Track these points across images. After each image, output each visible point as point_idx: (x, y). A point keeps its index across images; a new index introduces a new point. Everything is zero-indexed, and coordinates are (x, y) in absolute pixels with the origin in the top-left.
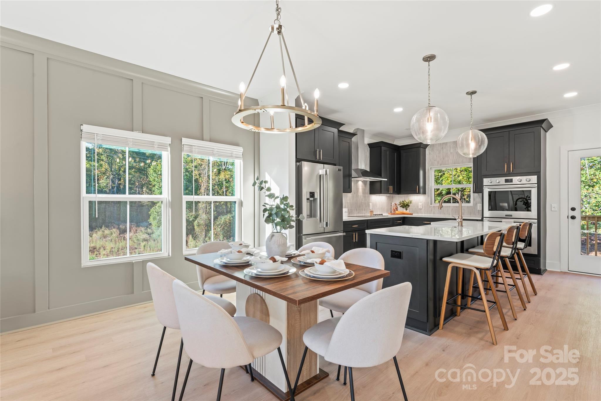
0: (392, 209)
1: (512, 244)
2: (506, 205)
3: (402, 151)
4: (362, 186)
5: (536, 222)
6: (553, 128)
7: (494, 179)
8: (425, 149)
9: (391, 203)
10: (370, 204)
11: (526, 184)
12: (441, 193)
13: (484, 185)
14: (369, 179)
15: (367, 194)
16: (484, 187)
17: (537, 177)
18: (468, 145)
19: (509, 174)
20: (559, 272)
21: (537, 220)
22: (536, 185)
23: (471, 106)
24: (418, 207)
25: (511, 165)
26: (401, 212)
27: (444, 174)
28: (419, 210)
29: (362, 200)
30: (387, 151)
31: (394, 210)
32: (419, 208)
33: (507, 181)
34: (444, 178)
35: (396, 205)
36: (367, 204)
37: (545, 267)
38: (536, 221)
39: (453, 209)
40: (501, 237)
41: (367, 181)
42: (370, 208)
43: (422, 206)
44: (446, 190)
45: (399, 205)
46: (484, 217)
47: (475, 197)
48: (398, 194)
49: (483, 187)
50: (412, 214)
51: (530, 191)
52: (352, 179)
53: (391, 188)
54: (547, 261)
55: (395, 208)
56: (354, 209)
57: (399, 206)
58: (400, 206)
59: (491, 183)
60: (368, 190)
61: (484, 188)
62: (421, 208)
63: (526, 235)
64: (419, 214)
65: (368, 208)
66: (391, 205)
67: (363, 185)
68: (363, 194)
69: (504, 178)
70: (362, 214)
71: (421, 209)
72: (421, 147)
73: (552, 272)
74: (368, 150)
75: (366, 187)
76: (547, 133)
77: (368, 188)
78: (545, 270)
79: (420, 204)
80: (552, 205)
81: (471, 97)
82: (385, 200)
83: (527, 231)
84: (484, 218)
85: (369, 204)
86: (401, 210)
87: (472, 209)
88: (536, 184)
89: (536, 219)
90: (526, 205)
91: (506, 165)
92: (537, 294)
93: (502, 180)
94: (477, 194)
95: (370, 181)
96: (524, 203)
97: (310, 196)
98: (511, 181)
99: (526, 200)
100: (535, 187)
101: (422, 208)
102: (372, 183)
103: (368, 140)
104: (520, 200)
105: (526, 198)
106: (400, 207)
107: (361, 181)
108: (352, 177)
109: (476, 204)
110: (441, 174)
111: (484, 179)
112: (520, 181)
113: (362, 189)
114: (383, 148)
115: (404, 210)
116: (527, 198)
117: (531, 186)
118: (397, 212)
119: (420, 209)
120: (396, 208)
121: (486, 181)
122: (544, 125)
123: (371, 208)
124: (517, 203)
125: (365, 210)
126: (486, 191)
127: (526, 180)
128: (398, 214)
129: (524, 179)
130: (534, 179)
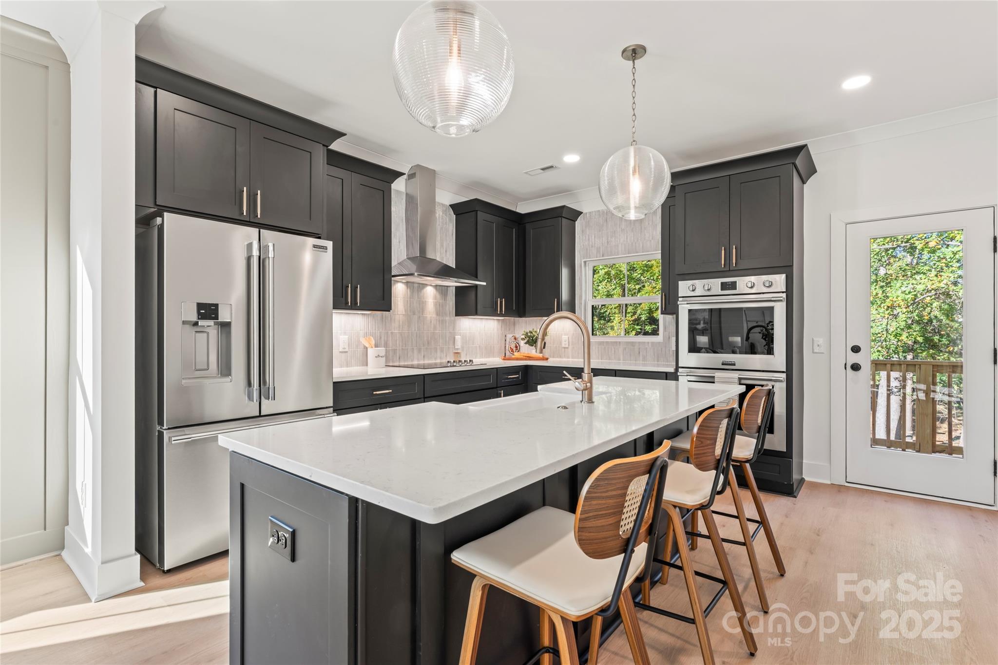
0: (507, 348)
1: (713, 467)
2: (738, 339)
3: (528, 226)
4: (435, 298)
5: (784, 378)
6: (816, 174)
7: (699, 283)
8: (575, 221)
9: (506, 336)
10: (458, 337)
11: (763, 293)
12: (639, 319)
13: (679, 296)
14: (452, 283)
15: (450, 317)
16: (680, 299)
17: (787, 277)
18: (625, 187)
19: (729, 271)
20: (828, 484)
21: (785, 374)
22: (784, 295)
23: (634, 86)
24: (561, 343)
25: (734, 250)
26: (528, 356)
27: (644, 286)
28: (563, 350)
29: (435, 328)
30: (493, 223)
31: (512, 350)
32: (563, 346)
33: (724, 286)
34: (643, 293)
35: (515, 339)
36: (447, 339)
37: (801, 473)
38: (784, 376)
39: (625, 348)
40: (649, 478)
41: (447, 286)
42: (456, 347)
43: (569, 342)
44: (647, 313)
45: (523, 339)
46: (680, 366)
47: (667, 324)
48: (520, 316)
49: (678, 300)
50: (547, 359)
51: (772, 308)
52: (393, 279)
53: (502, 303)
54: (804, 461)
55: (513, 346)
56: (413, 349)
57: (522, 343)
58: (526, 341)
59: (693, 290)
60: (451, 307)
61: (679, 303)
62: (567, 346)
63: (759, 421)
64: (562, 358)
65: (451, 346)
66: (506, 340)
67: (438, 296)
68: (437, 314)
69: (720, 281)
70: (436, 359)
71: (567, 348)
72: (563, 216)
73: (815, 486)
74: (450, 220)
75: (445, 299)
76: (805, 185)
77: (451, 304)
78: (802, 481)
79: (565, 338)
80: (814, 339)
81: (632, 64)
82: (496, 330)
83: (761, 412)
84: (680, 370)
85: (454, 338)
86: (526, 349)
87: (662, 349)
88: (783, 292)
89: (783, 372)
90: (766, 340)
91: (723, 252)
92: (785, 572)
93: (715, 284)
94: (671, 316)
95: (457, 287)
96: (763, 336)
97: (199, 313)
98: (733, 286)
99: (766, 330)
100: (781, 300)
101: (569, 345)
102: (460, 292)
103: (446, 197)
104: (758, 330)
105: (766, 326)
106: (526, 343)
107: (431, 285)
108: (393, 274)
109: (669, 338)
110: (639, 287)
111: (679, 282)
112: (752, 287)
113: (435, 304)
114: (481, 216)
115: (532, 351)
116: (768, 326)
117: (773, 297)
118: (516, 354)
119: (565, 348)
120: (516, 347)
121: (684, 287)
122: (799, 161)
123: (459, 345)
124: (750, 336)
125: (442, 351)
126: (684, 309)
127: (764, 283)
128: (517, 359)
129: (758, 281)
130: (779, 280)
